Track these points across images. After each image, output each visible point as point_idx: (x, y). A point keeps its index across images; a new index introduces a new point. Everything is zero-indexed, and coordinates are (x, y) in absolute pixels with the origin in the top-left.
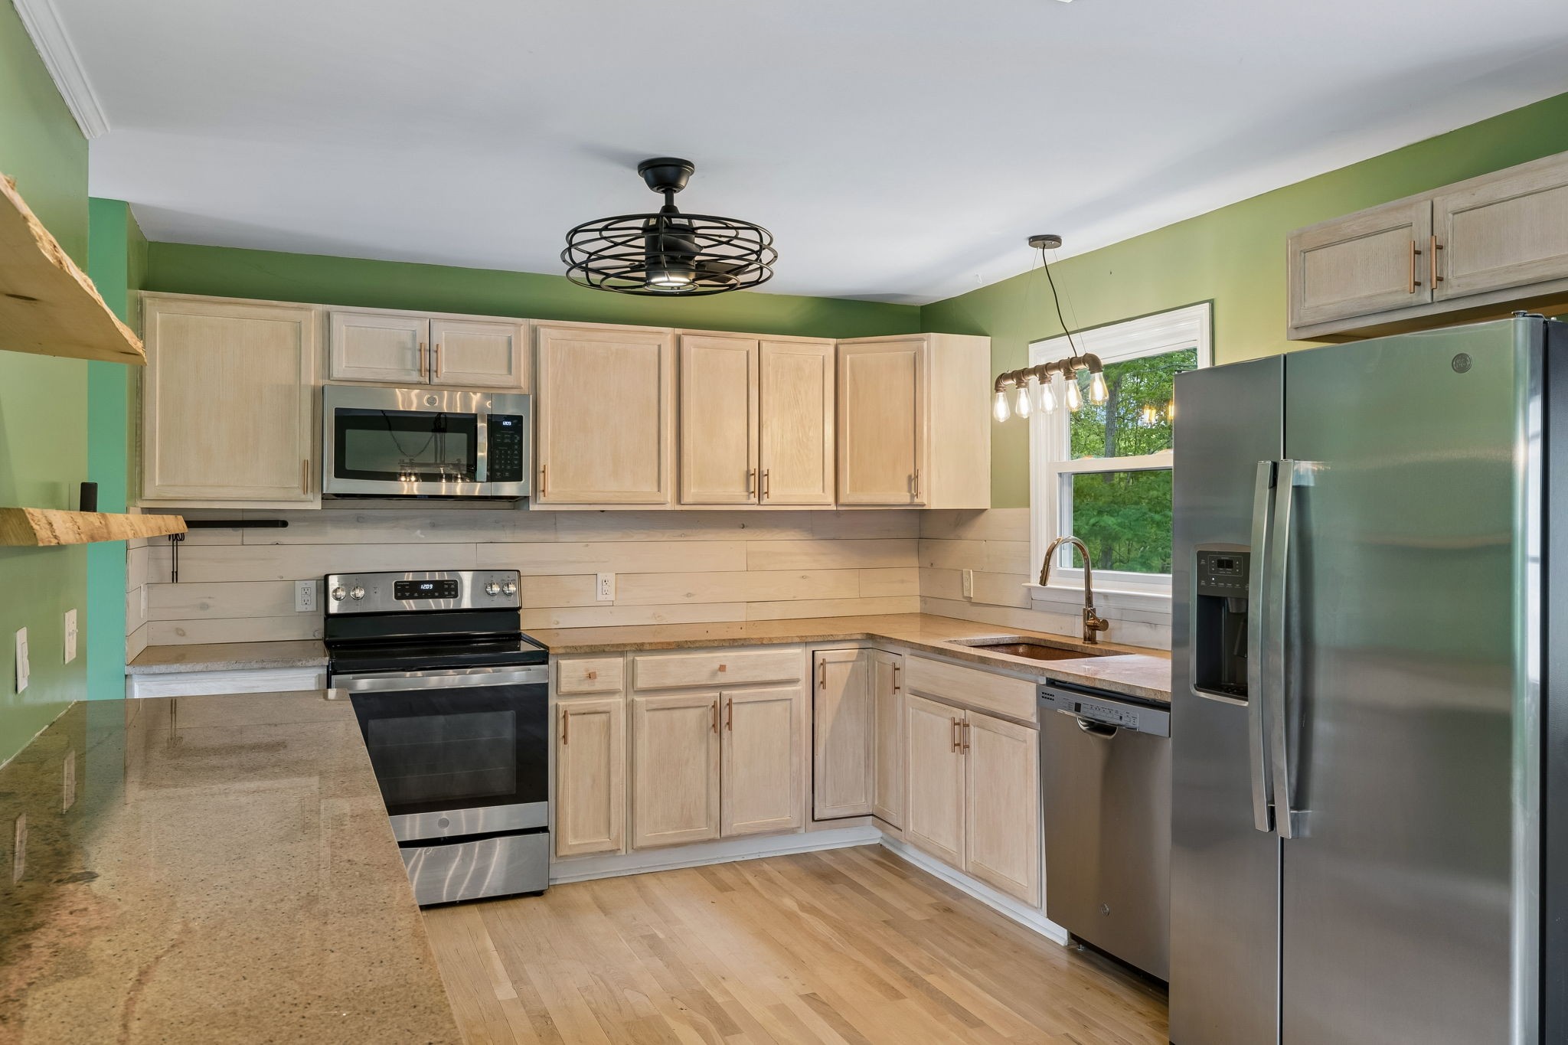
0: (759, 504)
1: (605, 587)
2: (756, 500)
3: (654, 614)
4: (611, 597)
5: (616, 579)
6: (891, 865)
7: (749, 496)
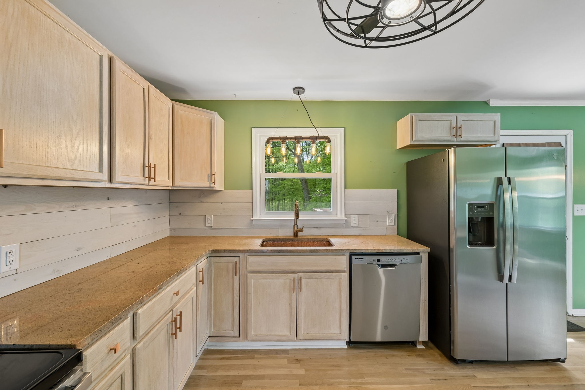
0: (148, 185)
1: (10, 258)
2: (147, 182)
3: (54, 270)
4: (16, 265)
5: (20, 248)
6: (238, 356)
7: (144, 180)
